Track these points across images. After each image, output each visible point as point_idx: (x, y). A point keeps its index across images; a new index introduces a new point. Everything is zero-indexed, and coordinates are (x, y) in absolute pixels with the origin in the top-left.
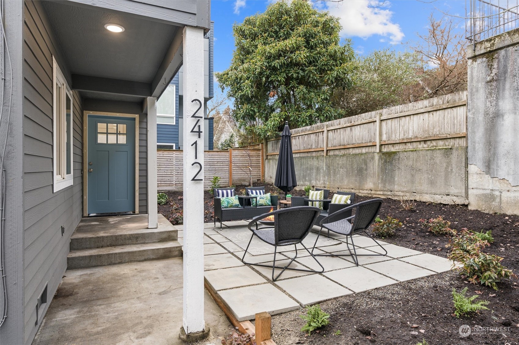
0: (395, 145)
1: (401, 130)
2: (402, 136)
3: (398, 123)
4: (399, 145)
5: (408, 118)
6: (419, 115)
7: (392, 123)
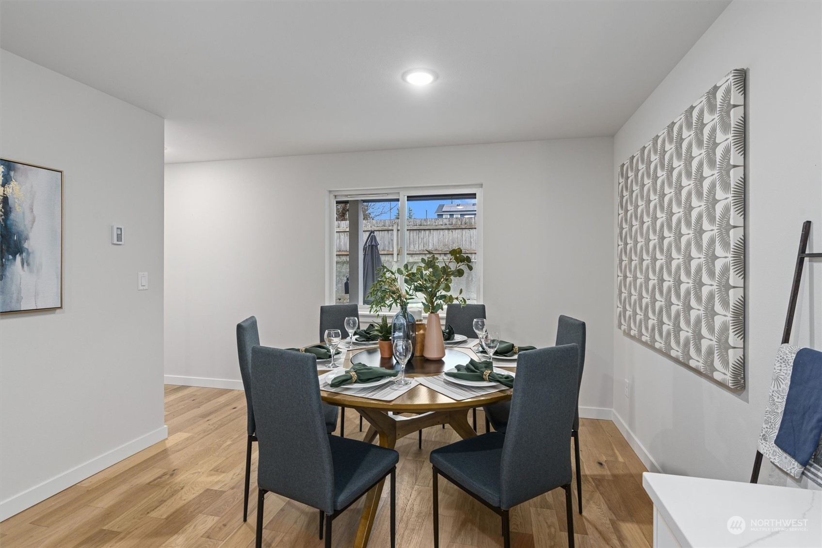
0: (414, 255)
1: (420, 242)
2: (421, 247)
3: (417, 235)
4: (418, 255)
5: (427, 232)
6: (439, 231)
7: (410, 234)
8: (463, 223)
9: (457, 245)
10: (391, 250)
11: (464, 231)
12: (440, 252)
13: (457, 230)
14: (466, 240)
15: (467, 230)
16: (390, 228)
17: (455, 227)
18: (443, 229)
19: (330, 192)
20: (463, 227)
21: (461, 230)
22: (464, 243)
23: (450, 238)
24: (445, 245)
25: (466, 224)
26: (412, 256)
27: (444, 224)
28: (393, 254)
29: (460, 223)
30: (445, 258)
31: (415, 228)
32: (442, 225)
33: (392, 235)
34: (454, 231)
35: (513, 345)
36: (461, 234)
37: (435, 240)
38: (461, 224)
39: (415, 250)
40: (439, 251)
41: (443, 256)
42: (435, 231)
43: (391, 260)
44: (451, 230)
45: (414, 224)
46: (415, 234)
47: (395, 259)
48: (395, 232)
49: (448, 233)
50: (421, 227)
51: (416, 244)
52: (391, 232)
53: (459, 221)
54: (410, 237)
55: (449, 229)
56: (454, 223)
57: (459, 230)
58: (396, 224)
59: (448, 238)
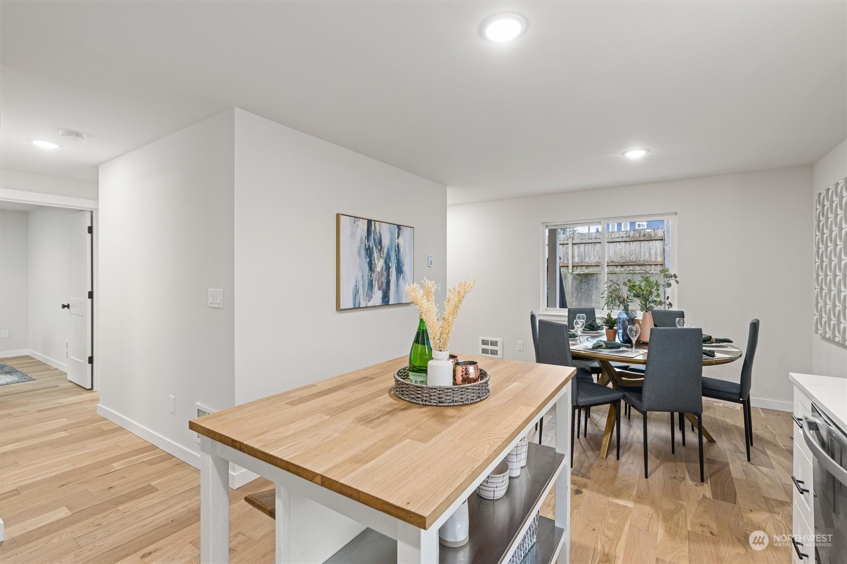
0: (589, 267)
1: (595, 254)
3: (592, 248)
6: (615, 243)
7: (585, 247)
8: (642, 235)
9: (635, 257)
10: (566, 262)
11: (643, 243)
12: (617, 264)
13: (635, 243)
14: (644, 252)
15: (646, 242)
16: (565, 242)
17: (632, 240)
18: (619, 242)
19: (543, 223)
20: (642, 239)
21: (640, 242)
22: (642, 254)
23: (628, 250)
24: (622, 257)
25: (644, 236)
26: (587, 268)
27: (620, 237)
28: (568, 266)
29: (638, 235)
30: (622, 269)
31: (590, 241)
32: (618, 238)
33: (567, 248)
34: (631, 243)
35: (711, 337)
36: (639, 246)
37: (612, 252)
38: (640, 236)
39: (590, 262)
40: (615, 263)
41: (619, 267)
42: (611, 243)
43: (566, 272)
44: (628, 243)
45: (589, 237)
46: (590, 247)
47: (570, 271)
48: (570, 246)
49: (625, 246)
50: (596, 241)
51: (591, 256)
52: (566, 245)
53: (636, 233)
54: (585, 250)
55: (626, 242)
56: (631, 235)
57: (638, 242)
58: (571, 238)
59: (626, 251)
